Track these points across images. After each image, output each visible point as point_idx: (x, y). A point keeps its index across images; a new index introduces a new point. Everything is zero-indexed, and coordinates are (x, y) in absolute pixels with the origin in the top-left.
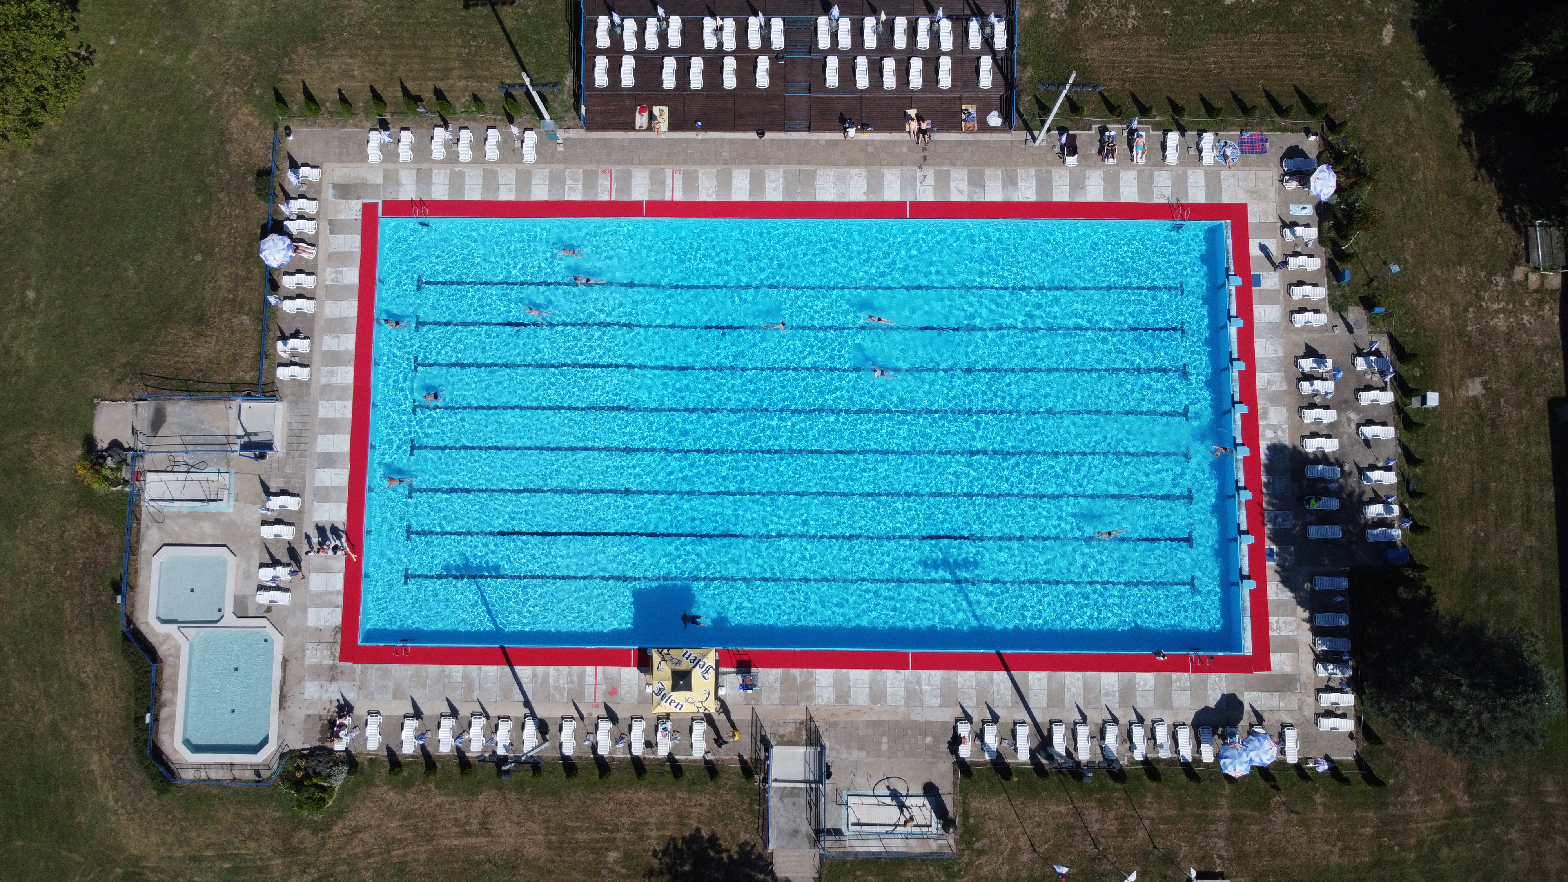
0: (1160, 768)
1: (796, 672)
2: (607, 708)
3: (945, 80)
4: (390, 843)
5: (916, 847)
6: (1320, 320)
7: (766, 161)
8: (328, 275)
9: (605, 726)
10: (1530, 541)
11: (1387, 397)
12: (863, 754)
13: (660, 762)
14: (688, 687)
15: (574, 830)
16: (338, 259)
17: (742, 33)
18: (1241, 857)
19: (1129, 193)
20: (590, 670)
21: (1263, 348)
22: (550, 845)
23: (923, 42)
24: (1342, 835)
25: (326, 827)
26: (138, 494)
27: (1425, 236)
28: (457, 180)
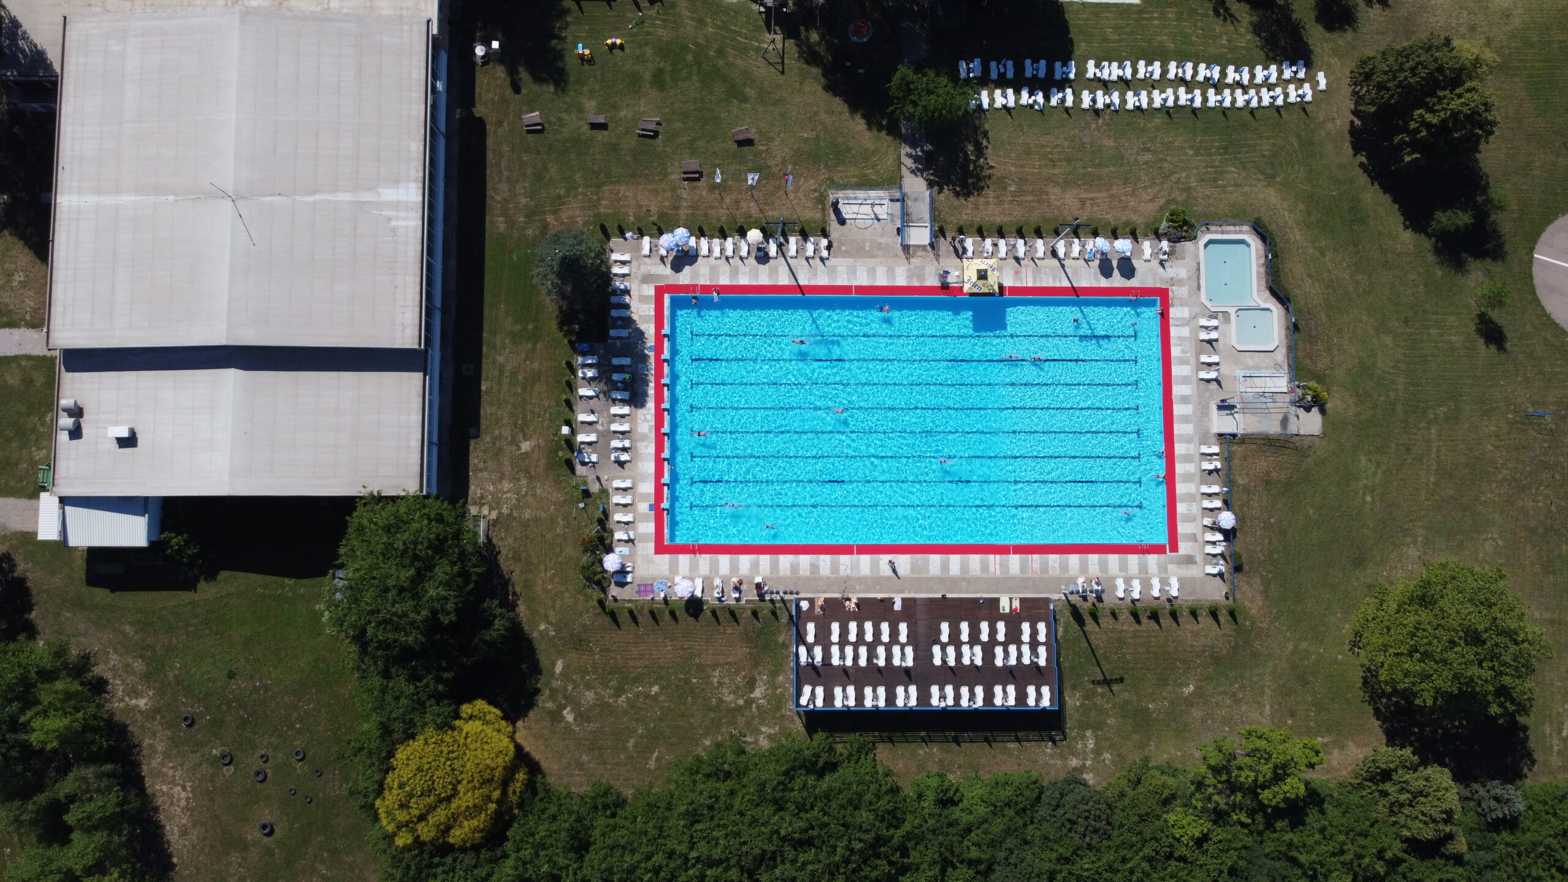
0: (717, 234)
1: (916, 284)
2: (1019, 264)
3: (835, 627)
4: (1133, 194)
5: (850, 193)
6: (617, 484)
7: (940, 580)
8: (1195, 509)
9: (1021, 254)
10: (501, 359)
11: (581, 438)
12: (879, 241)
13: (989, 236)
14: (979, 271)
15: (1034, 201)
16: (1190, 519)
17: (959, 656)
18: (674, 189)
19: (724, 560)
20: (1030, 284)
21: (649, 467)
22: (1047, 193)
23: (849, 650)
24: (618, 201)
25: (1168, 202)
26: (1291, 381)
27: (549, 536)
28: (1124, 567)
